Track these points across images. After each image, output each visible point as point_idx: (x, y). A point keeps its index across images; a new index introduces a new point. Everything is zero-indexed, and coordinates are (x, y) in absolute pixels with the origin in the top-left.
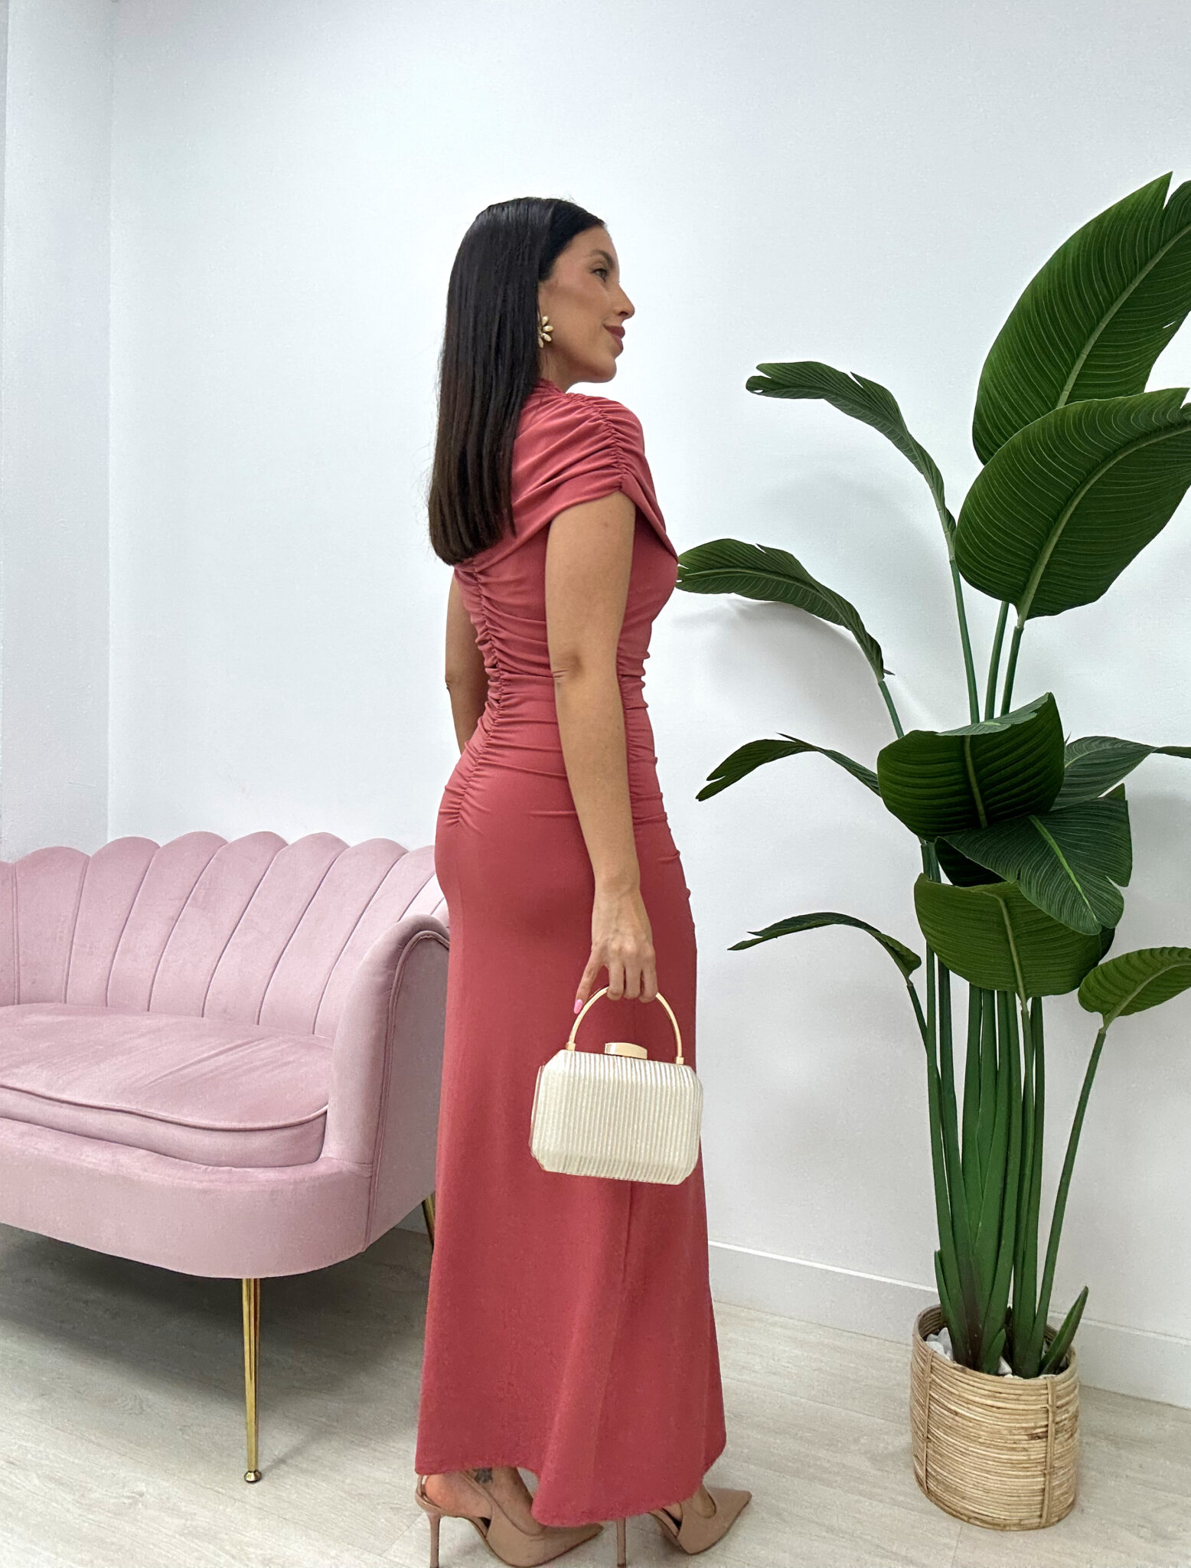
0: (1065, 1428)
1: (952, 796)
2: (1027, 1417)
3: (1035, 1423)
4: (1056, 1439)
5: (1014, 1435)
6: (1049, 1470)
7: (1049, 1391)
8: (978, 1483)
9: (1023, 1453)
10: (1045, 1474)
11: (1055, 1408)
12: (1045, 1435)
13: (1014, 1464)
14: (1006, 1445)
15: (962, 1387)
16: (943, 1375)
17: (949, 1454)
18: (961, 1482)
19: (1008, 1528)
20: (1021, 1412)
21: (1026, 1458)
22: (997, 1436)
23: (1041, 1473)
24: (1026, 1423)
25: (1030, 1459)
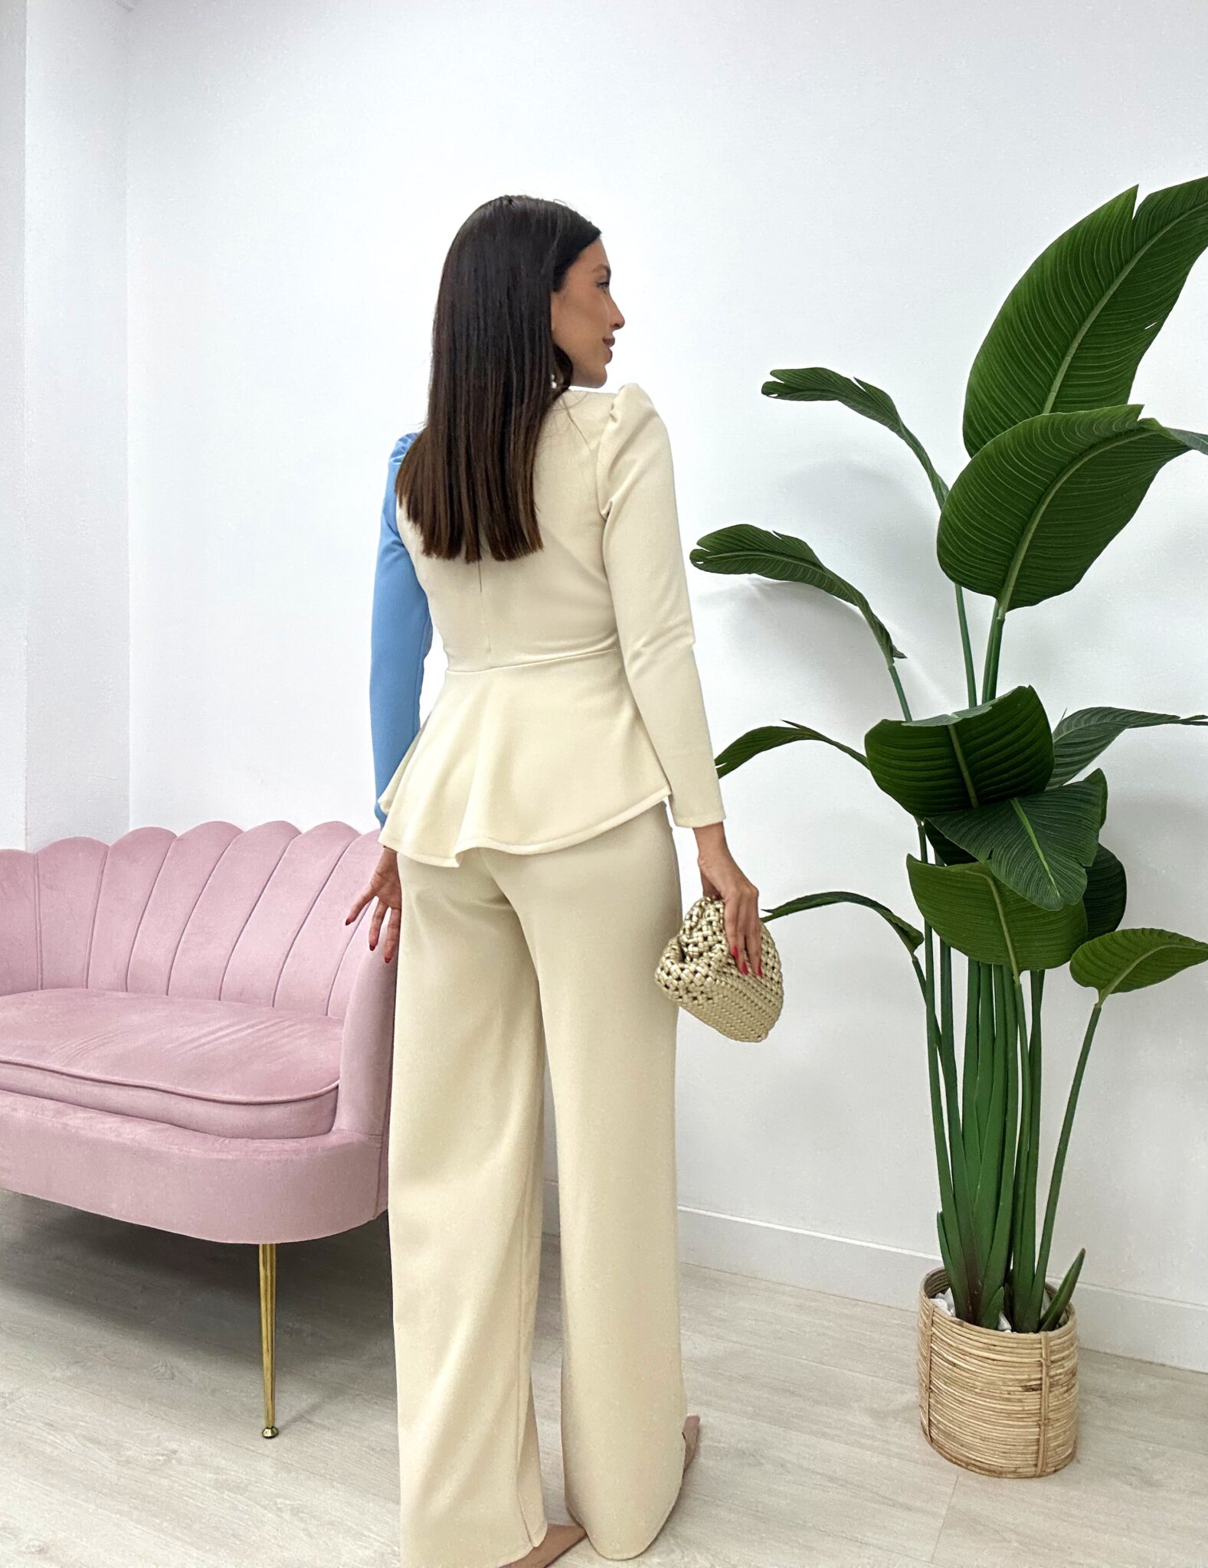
0: (1061, 1382)
1: (943, 779)
2: (1021, 1370)
3: (1028, 1375)
4: (1050, 1392)
5: (1008, 1386)
6: (1044, 1422)
7: (1043, 1346)
8: (975, 1431)
9: (1020, 1404)
10: (1039, 1426)
11: (1049, 1363)
12: (1039, 1387)
13: (1009, 1415)
14: (1002, 1395)
15: (958, 1340)
16: (944, 1329)
17: (951, 1405)
18: (960, 1431)
19: (1004, 1476)
20: (1017, 1365)
21: (1020, 1409)
22: (991, 1386)
23: (1035, 1423)
24: (1020, 1375)
25: (1023, 1410)
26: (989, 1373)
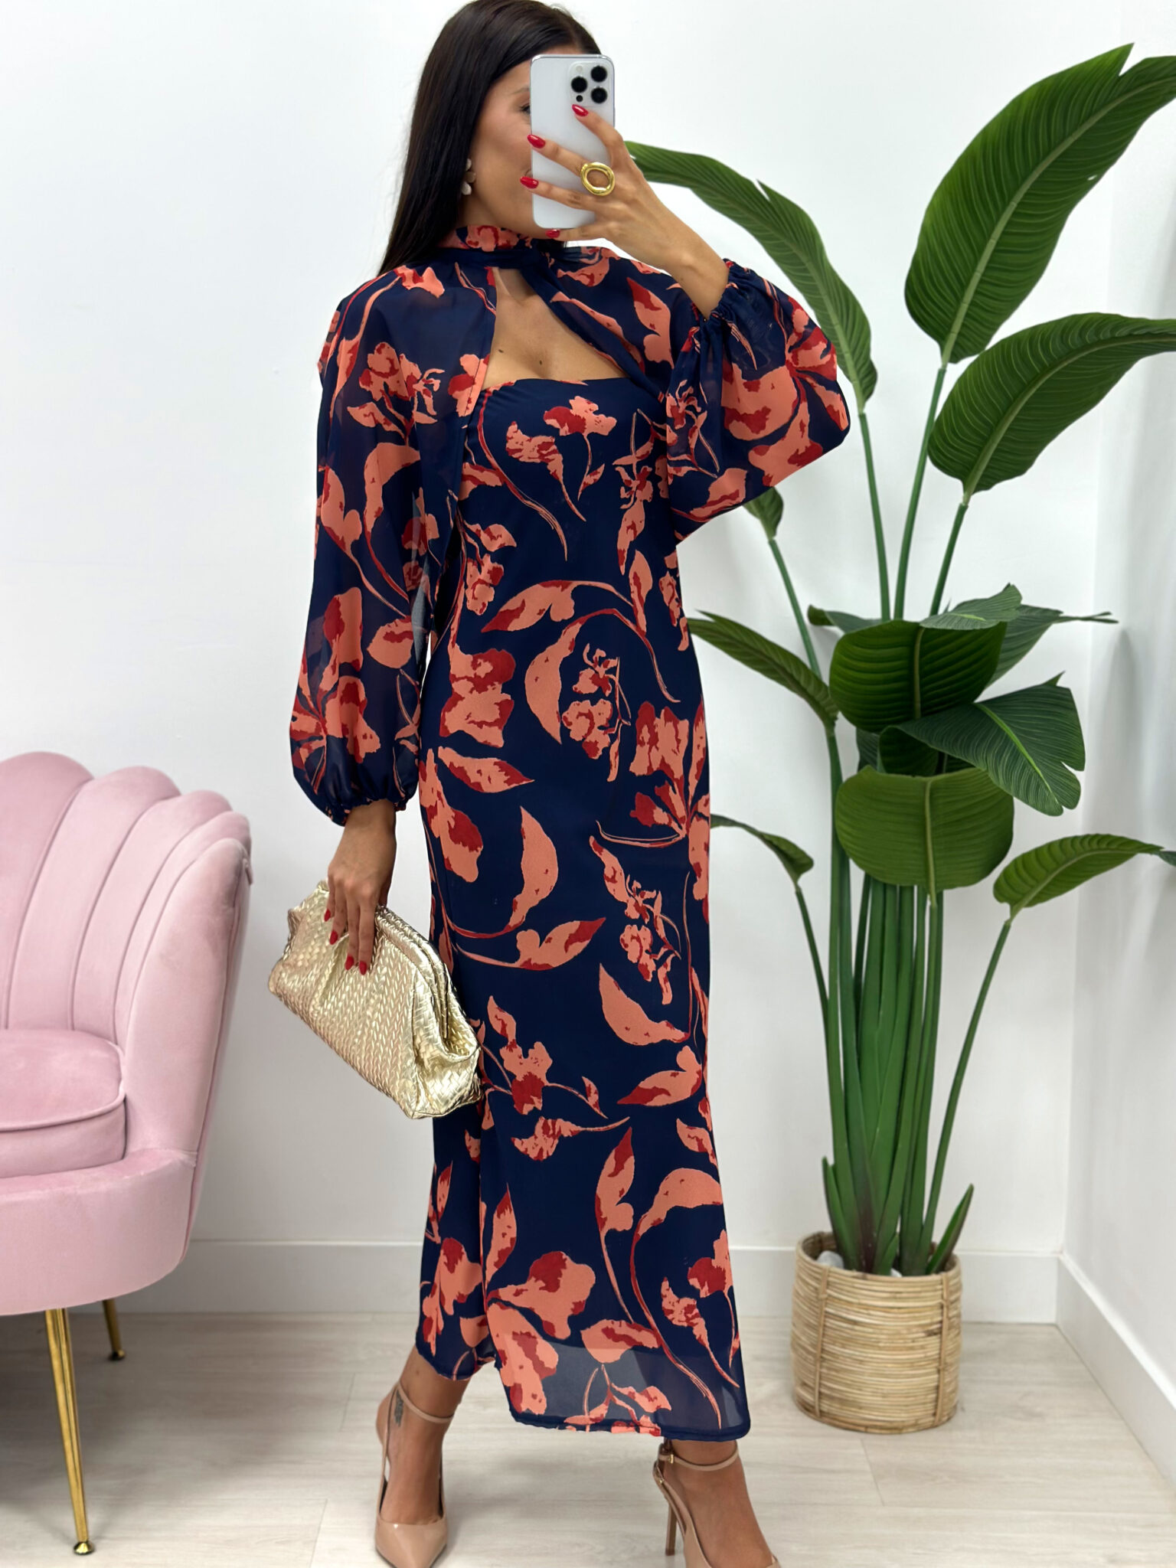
0: (955, 1325)
2: (924, 1314)
3: (931, 1319)
4: (949, 1334)
5: (913, 1333)
7: (944, 1286)
8: (877, 1389)
9: (921, 1351)
11: (949, 1303)
12: (939, 1332)
13: (912, 1364)
14: (906, 1345)
19: (904, 1431)
20: (921, 1309)
21: (922, 1355)
22: (897, 1337)
23: (935, 1370)
24: (924, 1319)
25: (926, 1357)
26: (892, 1323)
